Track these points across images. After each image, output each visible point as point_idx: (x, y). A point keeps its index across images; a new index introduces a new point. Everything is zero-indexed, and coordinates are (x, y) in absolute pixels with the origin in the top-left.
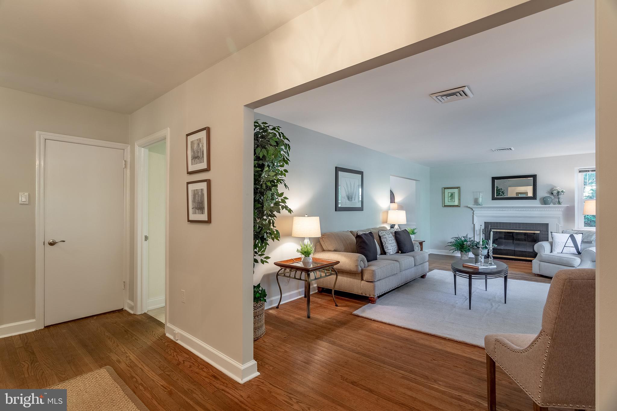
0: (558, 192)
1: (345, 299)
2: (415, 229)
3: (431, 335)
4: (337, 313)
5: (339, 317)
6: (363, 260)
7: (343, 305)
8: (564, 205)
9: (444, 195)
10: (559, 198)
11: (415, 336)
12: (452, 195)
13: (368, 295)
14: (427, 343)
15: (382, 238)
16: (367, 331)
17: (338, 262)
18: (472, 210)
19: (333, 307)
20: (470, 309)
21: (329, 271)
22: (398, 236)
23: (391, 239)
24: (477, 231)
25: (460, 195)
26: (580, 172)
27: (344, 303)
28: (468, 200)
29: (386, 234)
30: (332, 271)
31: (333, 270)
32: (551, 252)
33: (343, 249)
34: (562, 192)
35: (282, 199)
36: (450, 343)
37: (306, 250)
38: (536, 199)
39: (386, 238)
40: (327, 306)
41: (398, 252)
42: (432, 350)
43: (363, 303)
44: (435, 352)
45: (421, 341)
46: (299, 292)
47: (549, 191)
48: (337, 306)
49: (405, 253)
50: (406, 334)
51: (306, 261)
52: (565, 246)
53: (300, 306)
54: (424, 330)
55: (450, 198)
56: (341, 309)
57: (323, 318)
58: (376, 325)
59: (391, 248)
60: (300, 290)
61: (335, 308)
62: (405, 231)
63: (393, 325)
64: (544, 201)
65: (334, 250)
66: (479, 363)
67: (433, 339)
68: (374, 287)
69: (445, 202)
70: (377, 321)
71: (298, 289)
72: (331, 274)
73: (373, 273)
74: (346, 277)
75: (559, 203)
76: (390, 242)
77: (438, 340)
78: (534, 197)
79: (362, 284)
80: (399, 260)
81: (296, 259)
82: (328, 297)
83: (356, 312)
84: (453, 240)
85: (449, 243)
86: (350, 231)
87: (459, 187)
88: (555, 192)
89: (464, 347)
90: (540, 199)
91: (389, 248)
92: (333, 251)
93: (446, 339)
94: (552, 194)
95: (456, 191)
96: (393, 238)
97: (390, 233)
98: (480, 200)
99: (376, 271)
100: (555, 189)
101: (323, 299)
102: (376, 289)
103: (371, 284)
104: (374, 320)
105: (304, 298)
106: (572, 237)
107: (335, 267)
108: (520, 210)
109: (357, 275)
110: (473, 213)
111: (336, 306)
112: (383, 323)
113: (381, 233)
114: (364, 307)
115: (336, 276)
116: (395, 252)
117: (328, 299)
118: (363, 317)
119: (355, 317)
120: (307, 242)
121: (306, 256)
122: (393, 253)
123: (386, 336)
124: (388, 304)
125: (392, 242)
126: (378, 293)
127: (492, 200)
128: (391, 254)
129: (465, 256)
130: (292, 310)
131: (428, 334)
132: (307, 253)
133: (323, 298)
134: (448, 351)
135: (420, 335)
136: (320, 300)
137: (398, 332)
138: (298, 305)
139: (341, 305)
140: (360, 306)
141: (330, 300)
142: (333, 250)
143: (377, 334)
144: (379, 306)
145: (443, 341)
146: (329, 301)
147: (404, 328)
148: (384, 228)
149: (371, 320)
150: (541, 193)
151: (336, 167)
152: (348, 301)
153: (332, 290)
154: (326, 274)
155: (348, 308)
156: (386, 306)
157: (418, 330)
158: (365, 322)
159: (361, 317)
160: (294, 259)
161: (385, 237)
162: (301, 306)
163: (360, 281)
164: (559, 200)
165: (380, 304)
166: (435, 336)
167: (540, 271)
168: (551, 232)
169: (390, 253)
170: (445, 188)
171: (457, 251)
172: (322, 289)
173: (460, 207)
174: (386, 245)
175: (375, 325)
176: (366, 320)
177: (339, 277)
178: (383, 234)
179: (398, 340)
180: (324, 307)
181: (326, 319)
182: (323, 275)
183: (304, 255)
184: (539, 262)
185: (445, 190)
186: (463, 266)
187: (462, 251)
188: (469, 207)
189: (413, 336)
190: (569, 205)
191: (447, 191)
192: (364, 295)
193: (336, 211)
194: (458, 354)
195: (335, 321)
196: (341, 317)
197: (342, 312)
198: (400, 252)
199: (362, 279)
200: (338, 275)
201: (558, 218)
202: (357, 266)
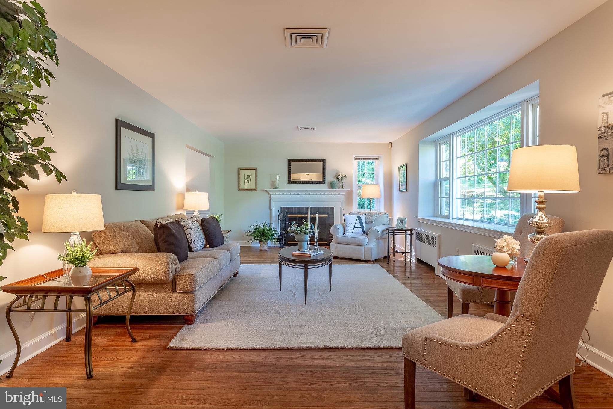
0: (342, 177)
1: (143, 326)
2: (220, 216)
3: (287, 349)
4: (140, 354)
5: (147, 359)
6: (174, 263)
7: (144, 336)
8: (346, 189)
9: (240, 176)
10: (342, 183)
11: (270, 358)
12: (249, 177)
13: (183, 313)
14: (289, 362)
15: (185, 228)
16: (204, 371)
17: (136, 270)
18: (269, 194)
19: (128, 344)
20: (305, 304)
21: (121, 285)
22: (206, 224)
23: (197, 229)
24: (273, 217)
25: (257, 177)
26: (355, 159)
27: (144, 333)
28: (264, 183)
29: (191, 223)
30: (126, 285)
31: (129, 283)
32: (344, 233)
33: (137, 248)
34: (345, 177)
35: (39, 152)
36: (313, 353)
37: (79, 254)
38: (325, 183)
39: (191, 228)
40: (116, 346)
41: (205, 247)
42: (301, 371)
43: (174, 327)
44: (306, 372)
45: (282, 362)
46: (55, 334)
47: (335, 176)
48: (134, 341)
49: (217, 246)
50: (258, 358)
51: (79, 275)
52: (354, 227)
53: (62, 358)
54: (277, 345)
55: (246, 181)
56: (145, 346)
57: (120, 370)
58: (212, 356)
59: (199, 242)
60: (55, 330)
61: (133, 346)
62: (212, 218)
63: (235, 350)
64: (332, 186)
65: (122, 251)
66: (356, 368)
67: (292, 354)
68: (194, 298)
69: (241, 185)
70: (211, 350)
71: (51, 328)
72: (126, 291)
73: (193, 278)
74: (146, 291)
75: (342, 187)
76: (197, 234)
77: (299, 354)
78: (323, 182)
79: (173, 299)
80: (217, 257)
81: (48, 274)
82: (111, 330)
83: (173, 344)
84: (252, 229)
85: (247, 232)
86: (140, 221)
87: (256, 168)
88: (340, 177)
89: (329, 353)
90: (328, 184)
91: (196, 242)
92: (120, 253)
93: (306, 349)
94: (338, 178)
95: (253, 172)
96: (200, 228)
97: (195, 222)
98: (277, 183)
99: (197, 275)
100: (339, 174)
101: (105, 335)
102: (197, 301)
103: (189, 295)
104: (205, 350)
105: (65, 342)
106: (359, 218)
107: (132, 277)
108: (314, 194)
109: (164, 285)
110: (270, 197)
111: (132, 342)
112: (220, 350)
113: (185, 222)
114: (180, 332)
115: (132, 293)
116: (203, 247)
117: (114, 333)
118: (186, 349)
119: (174, 352)
120: (75, 240)
121: (78, 266)
122: (201, 248)
123: (235, 370)
124: (211, 320)
125: (199, 234)
126: (198, 306)
127: (288, 183)
128: (199, 249)
129: (264, 245)
130: (46, 372)
131: (284, 349)
132: (80, 262)
133: (103, 333)
134: (318, 365)
135: (277, 354)
136: (99, 338)
137: (248, 357)
138: (58, 358)
139: (141, 338)
140: (173, 331)
141: (119, 335)
142: (120, 251)
143: (221, 371)
144: (202, 326)
145: (305, 353)
146: (117, 336)
147: (251, 350)
148: (183, 216)
149: (200, 350)
150: (329, 178)
151: (117, 120)
152: (149, 328)
153: (126, 316)
154: (117, 292)
155: (156, 341)
156: (212, 324)
157: (270, 346)
158: (194, 356)
159: (183, 349)
160: (46, 274)
161: (189, 226)
162: (65, 358)
163: (170, 294)
164: (342, 185)
165: (201, 323)
166: (292, 349)
167: (336, 254)
168: (344, 215)
169: (197, 249)
170: (241, 169)
171: (255, 241)
172: (98, 318)
173: (256, 190)
174: (192, 238)
175: (210, 357)
176: (193, 352)
177: (137, 294)
178: (187, 223)
179: (254, 370)
180: (113, 350)
181: (126, 369)
182: (113, 294)
183: (73, 263)
184: (336, 244)
185: (241, 170)
186: (292, 255)
187: (261, 241)
188: (267, 191)
189: (268, 357)
190: (349, 190)
191: (243, 172)
192: (177, 313)
193: (116, 188)
194: (330, 366)
195: (143, 369)
196: (151, 359)
197: (149, 350)
198: (208, 246)
199: (174, 290)
200: (137, 290)
201: (341, 202)
202: (167, 272)
